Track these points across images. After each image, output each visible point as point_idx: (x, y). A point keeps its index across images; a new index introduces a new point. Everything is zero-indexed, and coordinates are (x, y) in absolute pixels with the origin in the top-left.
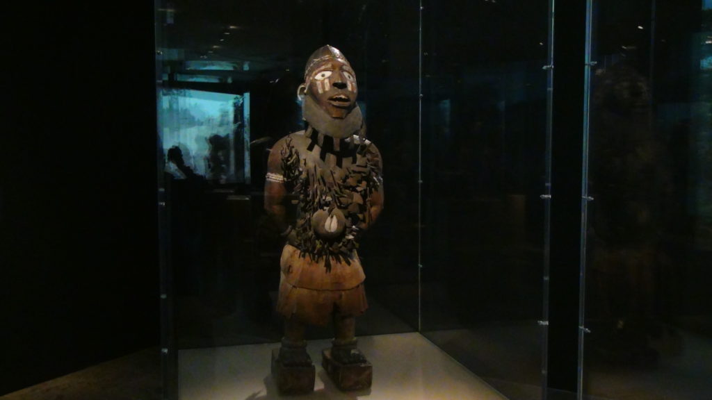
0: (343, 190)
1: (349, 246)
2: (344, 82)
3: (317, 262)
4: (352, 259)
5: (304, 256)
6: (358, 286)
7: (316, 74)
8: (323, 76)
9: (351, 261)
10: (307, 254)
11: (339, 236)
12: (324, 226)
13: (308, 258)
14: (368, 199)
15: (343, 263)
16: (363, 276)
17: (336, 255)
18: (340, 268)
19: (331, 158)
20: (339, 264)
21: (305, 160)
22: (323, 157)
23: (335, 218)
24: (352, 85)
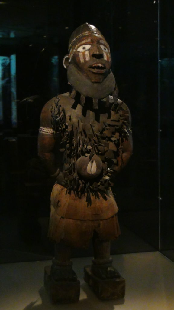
0: (100, 140)
1: (106, 185)
2: (101, 54)
3: (80, 198)
4: (108, 195)
5: (70, 193)
6: (113, 217)
7: (78, 47)
8: (84, 48)
9: (107, 196)
10: (72, 191)
11: (98, 177)
12: (86, 169)
13: (73, 195)
14: (120, 147)
15: (101, 198)
16: (116, 209)
17: (95, 192)
18: (99, 202)
19: (91, 114)
20: (98, 200)
21: (70, 116)
22: (84, 113)
23: (94, 162)
24: (107, 55)
